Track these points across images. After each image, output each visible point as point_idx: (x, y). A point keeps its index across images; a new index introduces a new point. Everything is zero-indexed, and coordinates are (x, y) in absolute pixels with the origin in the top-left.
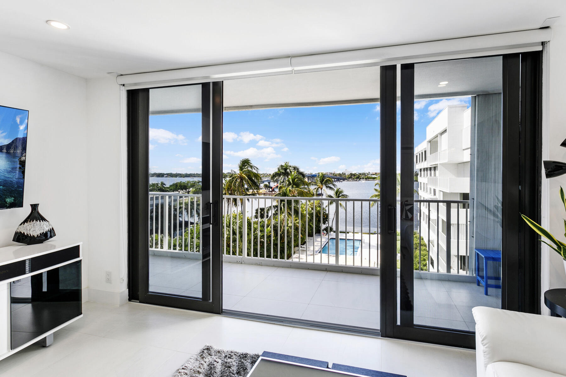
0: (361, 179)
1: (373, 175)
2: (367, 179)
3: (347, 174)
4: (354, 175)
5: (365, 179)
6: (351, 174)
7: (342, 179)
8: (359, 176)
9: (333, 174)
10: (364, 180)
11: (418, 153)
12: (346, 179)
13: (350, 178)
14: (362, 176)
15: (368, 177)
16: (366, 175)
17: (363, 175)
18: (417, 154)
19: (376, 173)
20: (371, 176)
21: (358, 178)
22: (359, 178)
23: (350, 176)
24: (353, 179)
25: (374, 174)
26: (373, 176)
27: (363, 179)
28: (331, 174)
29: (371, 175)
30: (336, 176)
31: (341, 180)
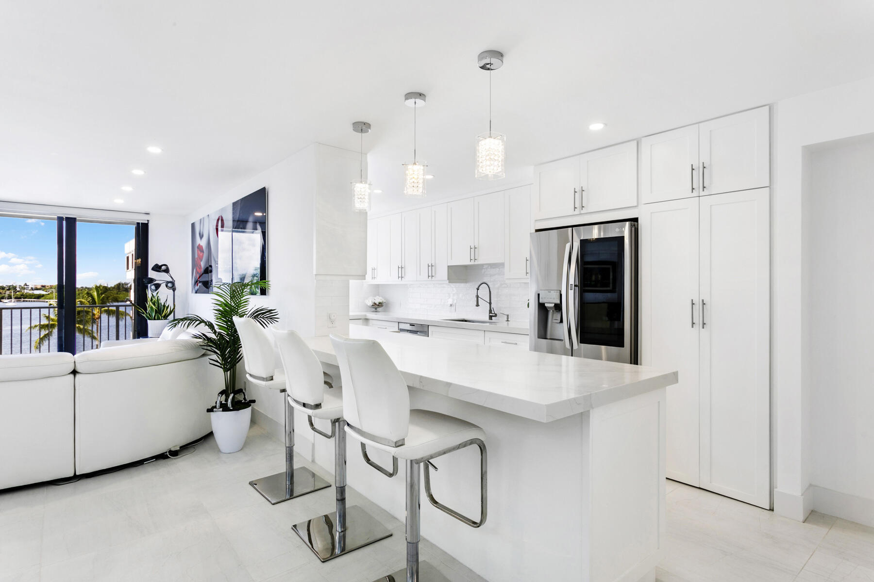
1: (37, 289)
2: (21, 298)
5: (15, 298)
10: (13, 300)
11: (130, 253)
14: (8, 292)
15: (22, 295)
16: (18, 289)
17: (9, 290)
18: (128, 254)
20: (31, 292)
25: (39, 287)
26: (37, 292)
29: (32, 289)
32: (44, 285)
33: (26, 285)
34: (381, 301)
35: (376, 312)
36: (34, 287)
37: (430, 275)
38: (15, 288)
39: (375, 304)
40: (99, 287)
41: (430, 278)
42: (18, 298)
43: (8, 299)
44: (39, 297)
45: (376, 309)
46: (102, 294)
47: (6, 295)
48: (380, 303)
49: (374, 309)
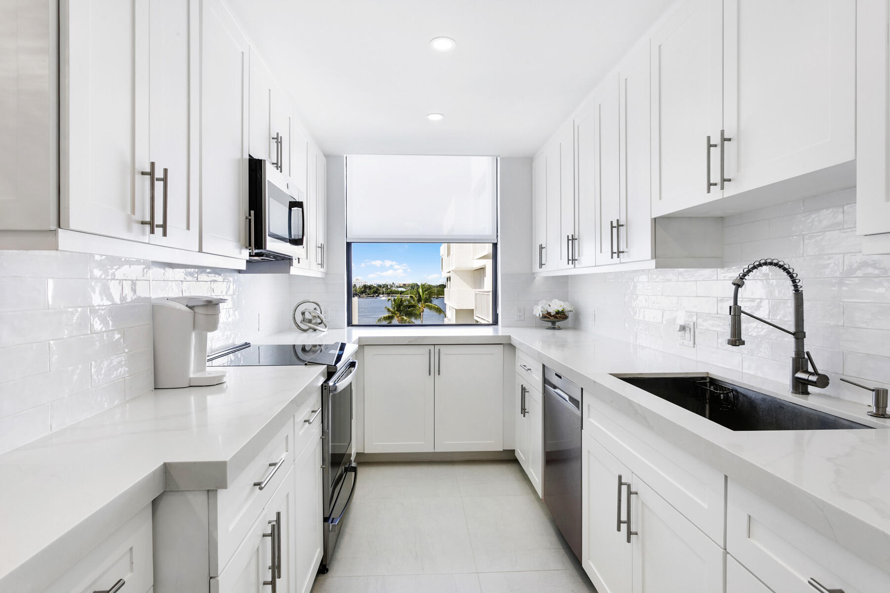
32: (405, 283)
33: (393, 284)
34: (560, 309)
35: (554, 328)
36: (398, 285)
37: (615, 250)
38: (387, 286)
39: (549, 314)
40: (424, 285)
41: (615, 255)
42: (388, 294)
43: (382, 294)
44: (401, 293)
45: (554, 323)
46: (426, 291)
47: (381, 292)
48: (558, 313)
49: (550, 324)
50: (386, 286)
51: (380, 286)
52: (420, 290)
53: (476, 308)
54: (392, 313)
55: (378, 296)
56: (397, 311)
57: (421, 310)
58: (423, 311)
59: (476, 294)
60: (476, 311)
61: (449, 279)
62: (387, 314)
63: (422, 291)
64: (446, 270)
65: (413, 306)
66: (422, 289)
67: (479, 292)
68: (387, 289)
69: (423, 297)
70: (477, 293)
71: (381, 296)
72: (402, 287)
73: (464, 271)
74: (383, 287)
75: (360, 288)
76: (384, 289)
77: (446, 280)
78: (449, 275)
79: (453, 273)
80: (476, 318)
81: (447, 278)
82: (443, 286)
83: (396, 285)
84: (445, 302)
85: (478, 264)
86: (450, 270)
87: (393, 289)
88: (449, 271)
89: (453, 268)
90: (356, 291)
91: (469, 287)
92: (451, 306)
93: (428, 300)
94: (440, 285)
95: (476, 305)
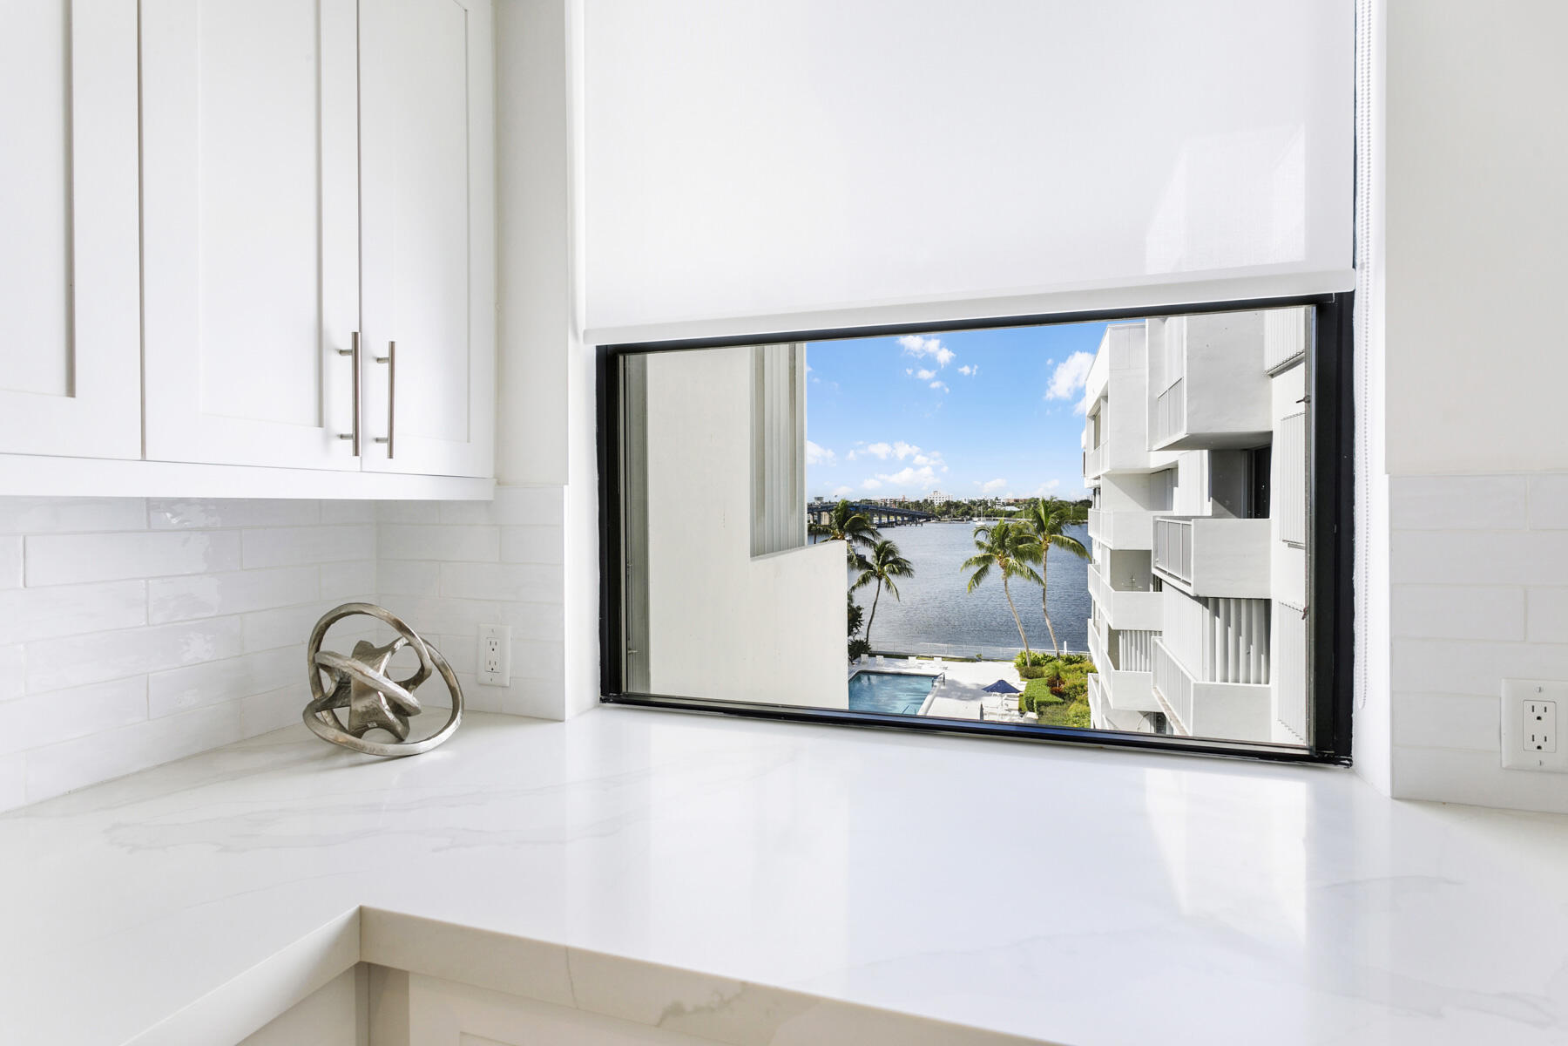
0: (973, 516)
3: (936, 503)
4: (957, 505)
6: (948, 504)
7: (923, 517)
8: (970, 508)
9: (900, 503)
12: (934, 517)
13: (945, 513)
19: (1017, 501)
21: (966, 513)
22: (969, 514)
23: (944, 509)
24: (954, 517)
27: (979, 516)
28: (895, 502)
30: (908, 507)
31: (921, 521)
50: (984, 503)
51: (973, 503)
52: (1042, 512)
53: (1156, 552)
54: (990, 549)
55: (971, 519)
56: (999, 547)
57: (1044, 547)
58: (1047, 549)
59: (1156, 523)
60: (1156, 556)
61: (1096, 491)
62: (981, 553)
63: (1045, 513)
64: (1091, 474)
65: (1031, 540)
66: (1046, 508)
67: (1162, 517)
68: (987, 507)
69: (1051, 522)
70: (1158, 519)
71: (975, 519)
72: (1012, 505)
73: (1130, 475)
74: (980, 505)
75: (939, 507)
76: (981, 509)
77: (1092, 493)
78: (1097, 483)
79: (1106, 479)
80: (1154, 571)
81: (1095, 490)
82: (1088, 504)
83: (1002, 501)
84: (1090, 534)
85: (1159, 460)
86: (1100, 473)
87: (997, 507)
88: (1097, 475)
89: (1106, 470)
90: (933, 511)
91: (1140, 507)
92: (1102, 542)
93: (1055, 529)
94: (1081, 502)
95: (1156, 545)
